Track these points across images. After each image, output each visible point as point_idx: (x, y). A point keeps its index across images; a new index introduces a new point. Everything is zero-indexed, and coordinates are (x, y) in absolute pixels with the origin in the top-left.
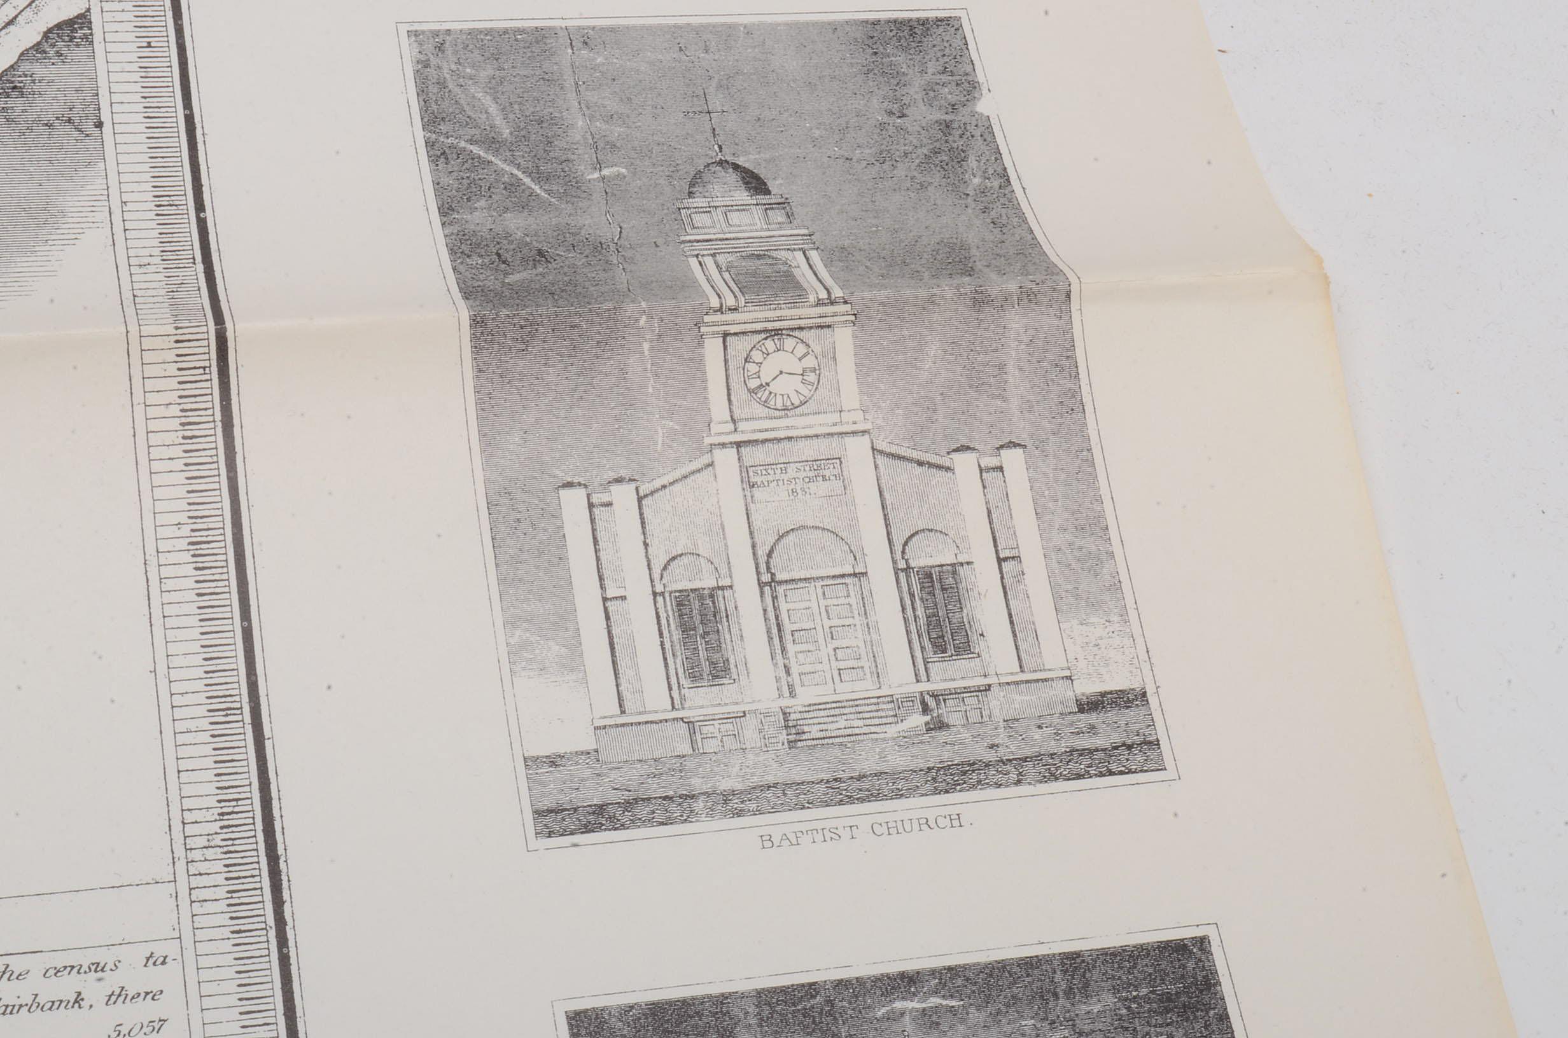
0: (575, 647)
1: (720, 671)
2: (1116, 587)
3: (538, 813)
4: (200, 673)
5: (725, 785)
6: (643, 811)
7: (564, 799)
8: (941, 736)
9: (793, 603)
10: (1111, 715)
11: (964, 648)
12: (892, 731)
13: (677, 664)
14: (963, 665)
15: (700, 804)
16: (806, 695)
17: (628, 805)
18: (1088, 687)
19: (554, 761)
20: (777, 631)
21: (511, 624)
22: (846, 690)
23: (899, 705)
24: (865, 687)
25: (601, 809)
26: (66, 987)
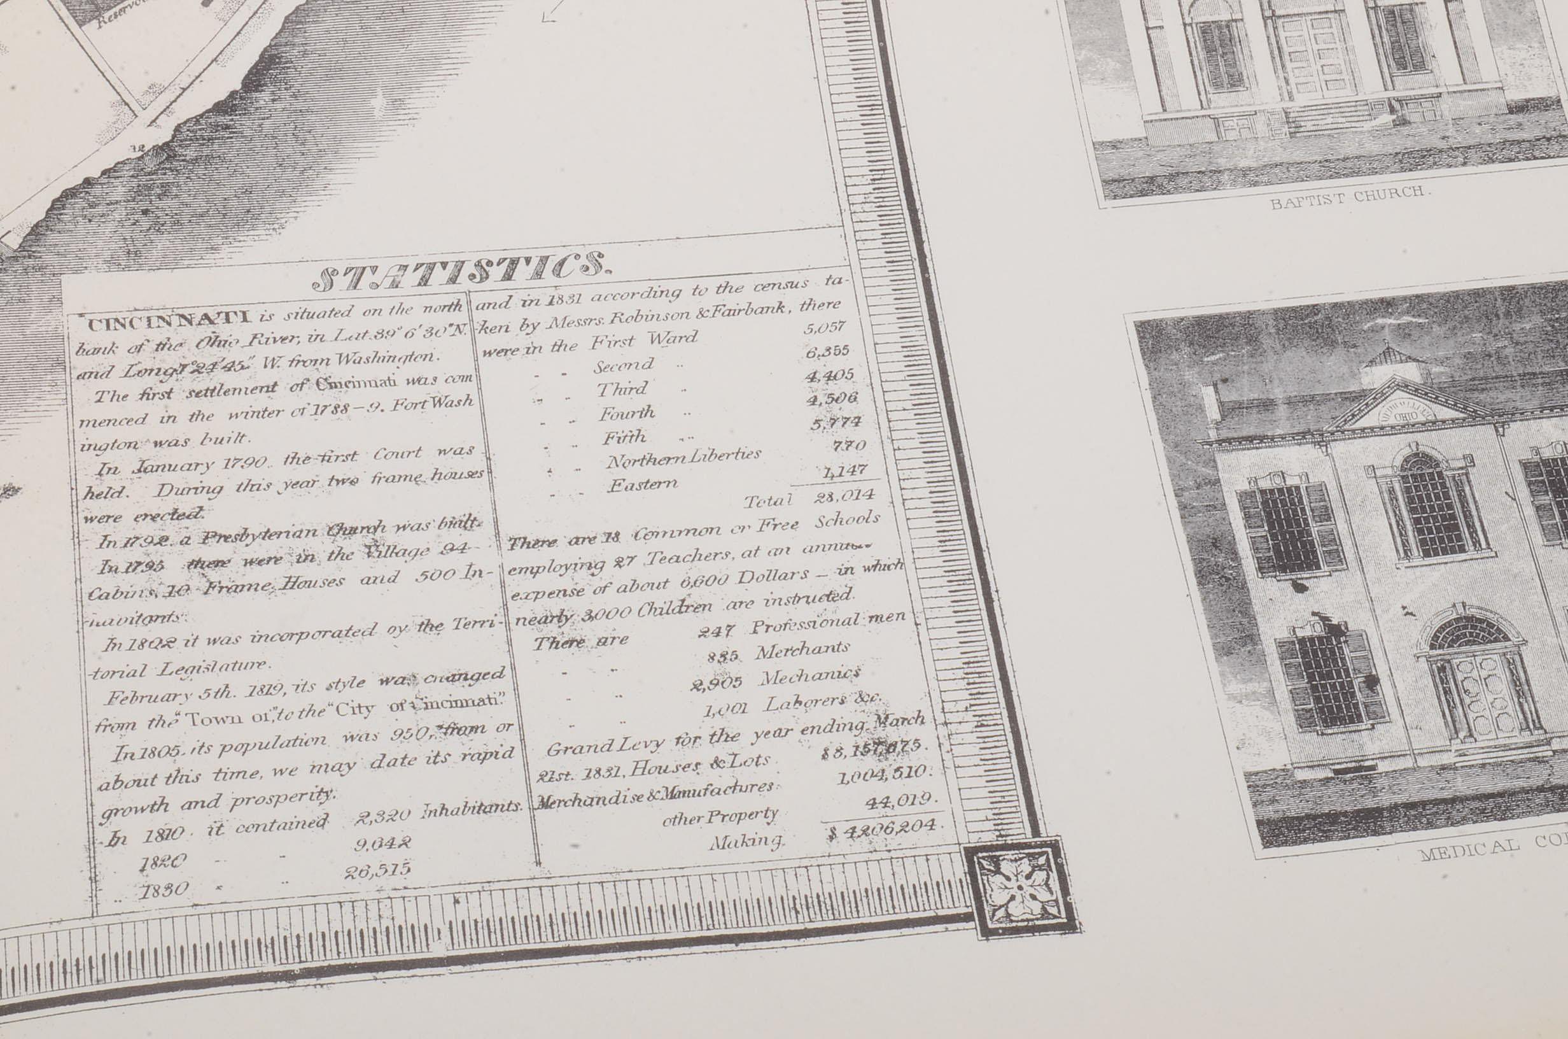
0: (1126, 62)
1: (1236, 81)
2: (1536, 21)
3: (1105, 182)
4: (850, 79)
5: (1243, 163)
6: (1183, 181)
7: (1124, 173)
8: (1405, 130)
9: (1290, 33)
10: (1534, 116)
11: (1420, 66)
12: (1367, 126)
13: (1204, 76)
14: (1420, 78)
15: (1225, 177)
16: (1301, 100)
17: (1172, 177)
18: (1516, 95)
19: (1115, 145)
20: (1278, 52)
21: (1078, 45)
22: (1334, 95)
23: (1372, 108)
24: (1345, 94)
25: (1151, 180)
26: (771, 298)
